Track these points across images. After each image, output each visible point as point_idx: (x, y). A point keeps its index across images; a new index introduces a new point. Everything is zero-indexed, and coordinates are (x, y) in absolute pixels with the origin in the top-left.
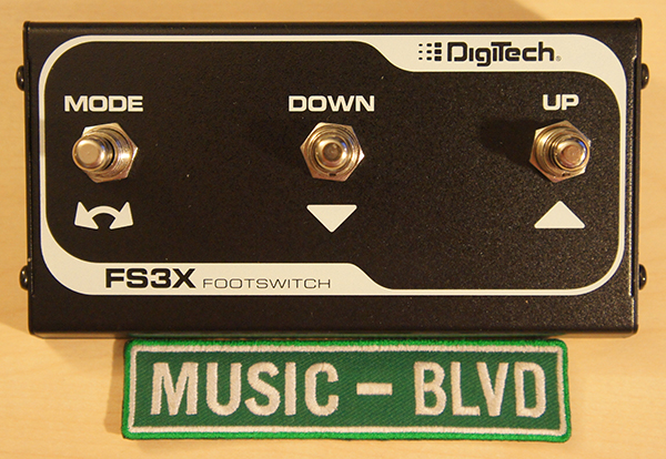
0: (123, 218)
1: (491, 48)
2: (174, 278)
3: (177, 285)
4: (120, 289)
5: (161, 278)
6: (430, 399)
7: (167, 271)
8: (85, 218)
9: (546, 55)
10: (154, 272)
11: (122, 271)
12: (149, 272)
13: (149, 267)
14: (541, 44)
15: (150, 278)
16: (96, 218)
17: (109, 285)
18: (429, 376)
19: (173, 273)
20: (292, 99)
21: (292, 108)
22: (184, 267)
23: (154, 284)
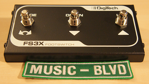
0: (29, 33)
1: (105, 8)
2: (39, 43)
3: (40, 45)
4: (27, 45)
5: (36, 43)
6: (98, 72)
7: (38, 42)
8: (21, 33)
9: (116, 9)
10: (35, 42)
11: (28, 42)
12: (34, 42)
13: (34, 41)
14: (115, 7)
15: (34, 43)
16: (23, 33)
17: (24, 45)
18: (97, 68)
19: (39, 42)
20: (66, 15)
21: (66, 16)
22: (41, 42)
23: (34, 45)
